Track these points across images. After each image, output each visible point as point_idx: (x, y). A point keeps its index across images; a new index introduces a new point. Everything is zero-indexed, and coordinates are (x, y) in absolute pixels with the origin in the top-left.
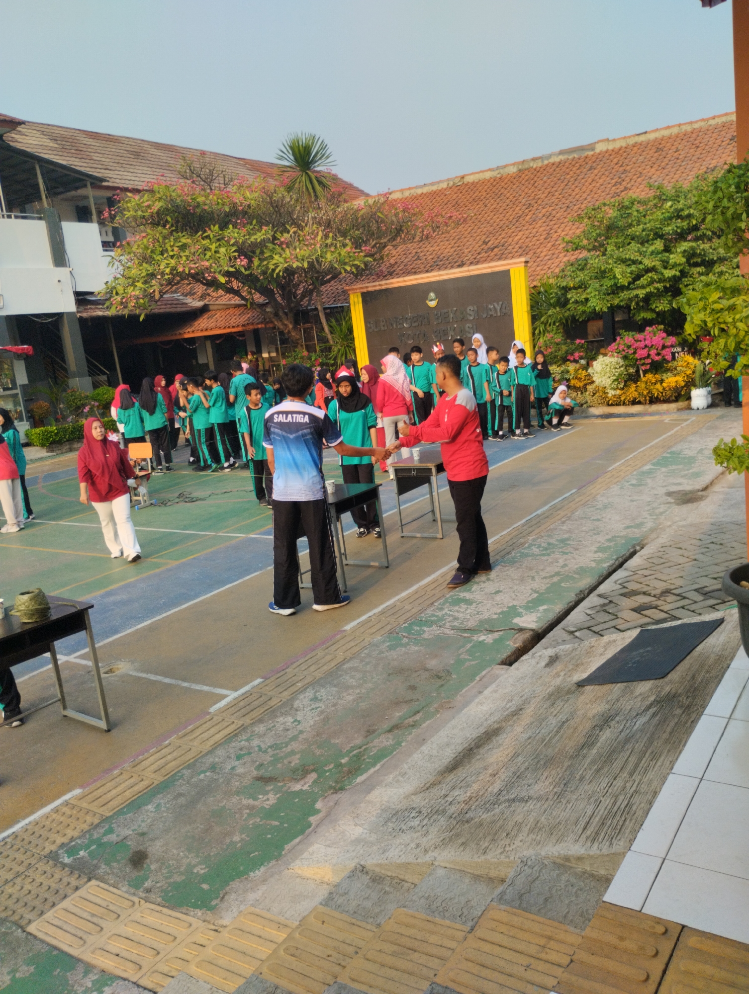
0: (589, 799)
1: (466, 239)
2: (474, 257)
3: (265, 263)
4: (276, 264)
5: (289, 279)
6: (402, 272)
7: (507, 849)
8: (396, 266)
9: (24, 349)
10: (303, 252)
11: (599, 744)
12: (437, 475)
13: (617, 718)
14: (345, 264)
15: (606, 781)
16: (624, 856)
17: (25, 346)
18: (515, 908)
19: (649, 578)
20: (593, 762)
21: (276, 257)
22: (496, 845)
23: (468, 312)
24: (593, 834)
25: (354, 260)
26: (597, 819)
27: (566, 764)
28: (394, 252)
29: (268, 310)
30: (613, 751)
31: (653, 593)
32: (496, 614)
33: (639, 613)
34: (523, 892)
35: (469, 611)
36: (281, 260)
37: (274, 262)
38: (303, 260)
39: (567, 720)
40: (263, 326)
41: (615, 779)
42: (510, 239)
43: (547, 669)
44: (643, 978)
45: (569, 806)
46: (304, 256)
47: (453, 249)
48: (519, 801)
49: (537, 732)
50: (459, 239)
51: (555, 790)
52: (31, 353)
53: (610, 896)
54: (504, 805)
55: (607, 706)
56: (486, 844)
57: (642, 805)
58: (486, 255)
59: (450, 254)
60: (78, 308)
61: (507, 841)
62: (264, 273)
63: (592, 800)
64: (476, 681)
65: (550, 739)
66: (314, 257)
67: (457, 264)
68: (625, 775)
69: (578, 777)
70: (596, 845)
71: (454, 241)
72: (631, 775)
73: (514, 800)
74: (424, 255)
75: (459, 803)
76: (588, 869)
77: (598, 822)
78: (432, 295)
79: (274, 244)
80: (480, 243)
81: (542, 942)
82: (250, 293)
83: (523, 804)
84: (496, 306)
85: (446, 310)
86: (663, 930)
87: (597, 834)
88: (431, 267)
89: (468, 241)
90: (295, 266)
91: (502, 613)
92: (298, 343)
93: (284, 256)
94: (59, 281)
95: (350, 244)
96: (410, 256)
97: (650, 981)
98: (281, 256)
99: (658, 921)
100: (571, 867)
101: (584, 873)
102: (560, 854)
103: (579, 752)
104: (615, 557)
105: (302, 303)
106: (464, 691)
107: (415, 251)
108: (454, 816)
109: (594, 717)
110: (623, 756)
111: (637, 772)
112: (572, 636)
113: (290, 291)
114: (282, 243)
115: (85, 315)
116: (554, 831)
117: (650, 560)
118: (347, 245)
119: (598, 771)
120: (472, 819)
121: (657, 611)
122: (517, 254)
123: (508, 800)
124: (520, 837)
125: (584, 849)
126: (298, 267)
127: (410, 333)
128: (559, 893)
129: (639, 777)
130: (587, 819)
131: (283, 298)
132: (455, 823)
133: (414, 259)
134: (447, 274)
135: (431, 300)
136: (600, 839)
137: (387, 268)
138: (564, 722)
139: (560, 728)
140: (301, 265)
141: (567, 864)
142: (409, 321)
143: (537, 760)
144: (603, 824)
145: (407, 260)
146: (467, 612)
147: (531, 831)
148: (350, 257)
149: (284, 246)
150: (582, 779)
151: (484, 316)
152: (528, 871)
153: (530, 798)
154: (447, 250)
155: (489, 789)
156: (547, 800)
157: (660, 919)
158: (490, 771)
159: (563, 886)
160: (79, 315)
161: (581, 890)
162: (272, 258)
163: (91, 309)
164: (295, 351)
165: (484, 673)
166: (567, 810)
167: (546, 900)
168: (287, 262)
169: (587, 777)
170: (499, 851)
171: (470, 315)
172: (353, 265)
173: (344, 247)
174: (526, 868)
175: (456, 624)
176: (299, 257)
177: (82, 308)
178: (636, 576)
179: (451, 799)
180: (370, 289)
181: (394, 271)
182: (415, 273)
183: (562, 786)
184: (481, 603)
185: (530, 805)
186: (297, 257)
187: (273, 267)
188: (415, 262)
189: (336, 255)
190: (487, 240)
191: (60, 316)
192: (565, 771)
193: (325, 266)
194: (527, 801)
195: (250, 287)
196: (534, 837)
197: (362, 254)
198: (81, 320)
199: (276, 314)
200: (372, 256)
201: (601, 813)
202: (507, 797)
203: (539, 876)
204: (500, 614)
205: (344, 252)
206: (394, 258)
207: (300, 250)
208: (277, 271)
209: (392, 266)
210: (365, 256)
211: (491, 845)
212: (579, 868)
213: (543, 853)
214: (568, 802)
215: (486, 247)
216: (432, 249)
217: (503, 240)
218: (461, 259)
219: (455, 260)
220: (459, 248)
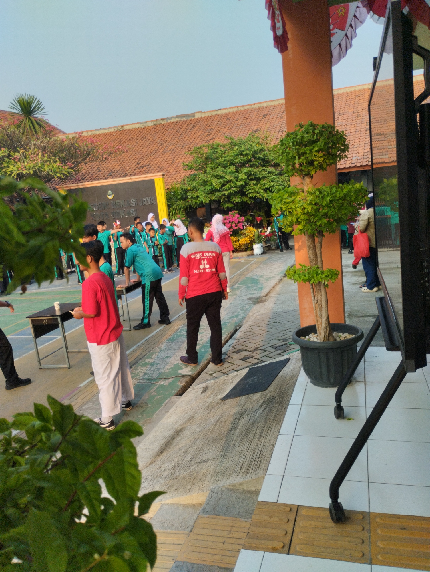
0: (240, 454)
1: (127, 161)
2: (132, 171)
3: (4, 170)
4: (12, 171)
6: (90, 178)
7: (201, 487)
8: (86, 175)
10: (29, 165)
11: (239, 427)
12: (126, 294)
13: (246, 413)
14: (57, 172)
15: (247, 444)
16: (264, 478)
18: (212, 515)
19: (246, 342)
20: (238, 436)
21: (12, 167)
22: (195, 486)
23: (132, 202)
24: (246, 470)
25: (62, 171)
26: (246, 463)
27: (224, 440)
28: (85, 167)
30: (248, 429)
31: (250, 350)
32: (168, 369)
33: (245, 361)
34: (214, 506)
35: (152, 369)
36: (15, 169)
37: (10, 169)
38: (29, 169)
39: (220, 418)
41: (251, 442)
42: (152, 162)
43: (203, 394)
44: (284, 533)
45: (230, 459)
46: (30, 167)
47: (120, 167)
48: (202, 462)
49: (205, 426)
50: (123, 161)
51: (221, 453)
53: (261, 498)
54: (195, 466)
55: (240, 408)
56: (189, 487)
57: (268, 452)
58: (139, 170)
59: (118, 169)
61: (201, 483)
63: (242, 454)
64: (163, 406)
65: (213, 429)
66: (36, 168)
67: (123, 175)
68: (256, 439)
69: (232, 445)
70: (248, 475)
71: (120, 162)
72: (259, 439)
73: (200, 463)
74: (103, 169)
75: (169, 470)
76: (246, 488)
77: (247, 464)
78: (110, 192)
79: (10, 159)
80: (135, 164)
81: (229, 529)
83: (205, 464)
84: (148, 199)
85: (118, 201)
86: (289, 509)
87: (248, 470)
88: (107, 176)
90: (24, 172)
91: (171, 368)
93: (17, 166)
95: (58, 161)
96: (94, 169)
97: (288, 534)
98: (15, 166)
99: (286, 505)
100: (237, 489)
101: (244, 491)
102: (230, 484)
103: (230, 432)
104: (227, 333)
106: (157, 412)
107: (97, 166)
108: (167, 477)
109: (234, 414)
110: (253, 431)
111: (262, 437)
112: (211, 376)
114: (15, 158)
116: (224, 473)
117: (245, 334)
118: (56, 161)
119: (242, 440)
120: (178, 476)
121: (254, 359)
122: (157, 171)
123: (196, 463)
124: (207, 479)
125: (243, 479)
126: (26, 174)
127: (98, 213)
128: (233, 503)
129: (264, 439)
130: (241, 464)
132: (169, 480)
133: (97, 171)
134: (118, 181)
135: (109, 195)
136: (250, 472)
137: (81, 176)
138: (218, 420)
139: (217, 422)
140: (29, 172)
141: (235, 488)
142: (97, 207)
143: (207, 441)
144: (250, 465)
145: (93, 171)
146: (152, 370)
147: (213, 476)
148: (59, 169)
149: (17, 160)
150: (234, 445)
151: (141, 205)
152: (215, 495)
153: (208, 460)
154: (116, 167)
155: (185, 460)
156: (218, 459)
157: (287, 504)
158: (183, 450)
159: (234, 499)
161: (244, 500)
162: (9, 167)
165: (166, 401)
166: (230, 462)
167: (227, 508)
168: (19, 170)
169: (237, 444)
170: (197, 489)
171: (133, 204)
172: (62, 173)
173: (55, 163)
174: (214, 494)
175: (146, 376)
176: (27, 167)
178: (240, 342)
179: (164, 469)
180: (72, 188)
181: (85, 178)
182: (98, 179)
183: (224, 451)
184: (158, 364)
185: (209, 463)
186: (26, 167)
187: (9, 173)
188: (98, 173)
189: (51, 167)
190: (139, 162)
192: (225, 443)
193: (44, 173)
194: (207, 462)
196: (215, 478)
197: (67, 167)
200: (72, 168)
201: (248, 460)
202: (195, 462)
203: (222, 497)
204: (170, 369)
205: (55, 165)
206: (85, 170)
207: (28, 163)
208: (13, 175)
209: (84, 175)
210: (69, 169)
211: (192, 487)
212: (241, 488)
213: (221, 485)
214: (229, 458)
215: (139, 166)
216: (107, 166)
217: (149, 163)
218: (125, 172)
219: (121, 173)
220: (123, 166)
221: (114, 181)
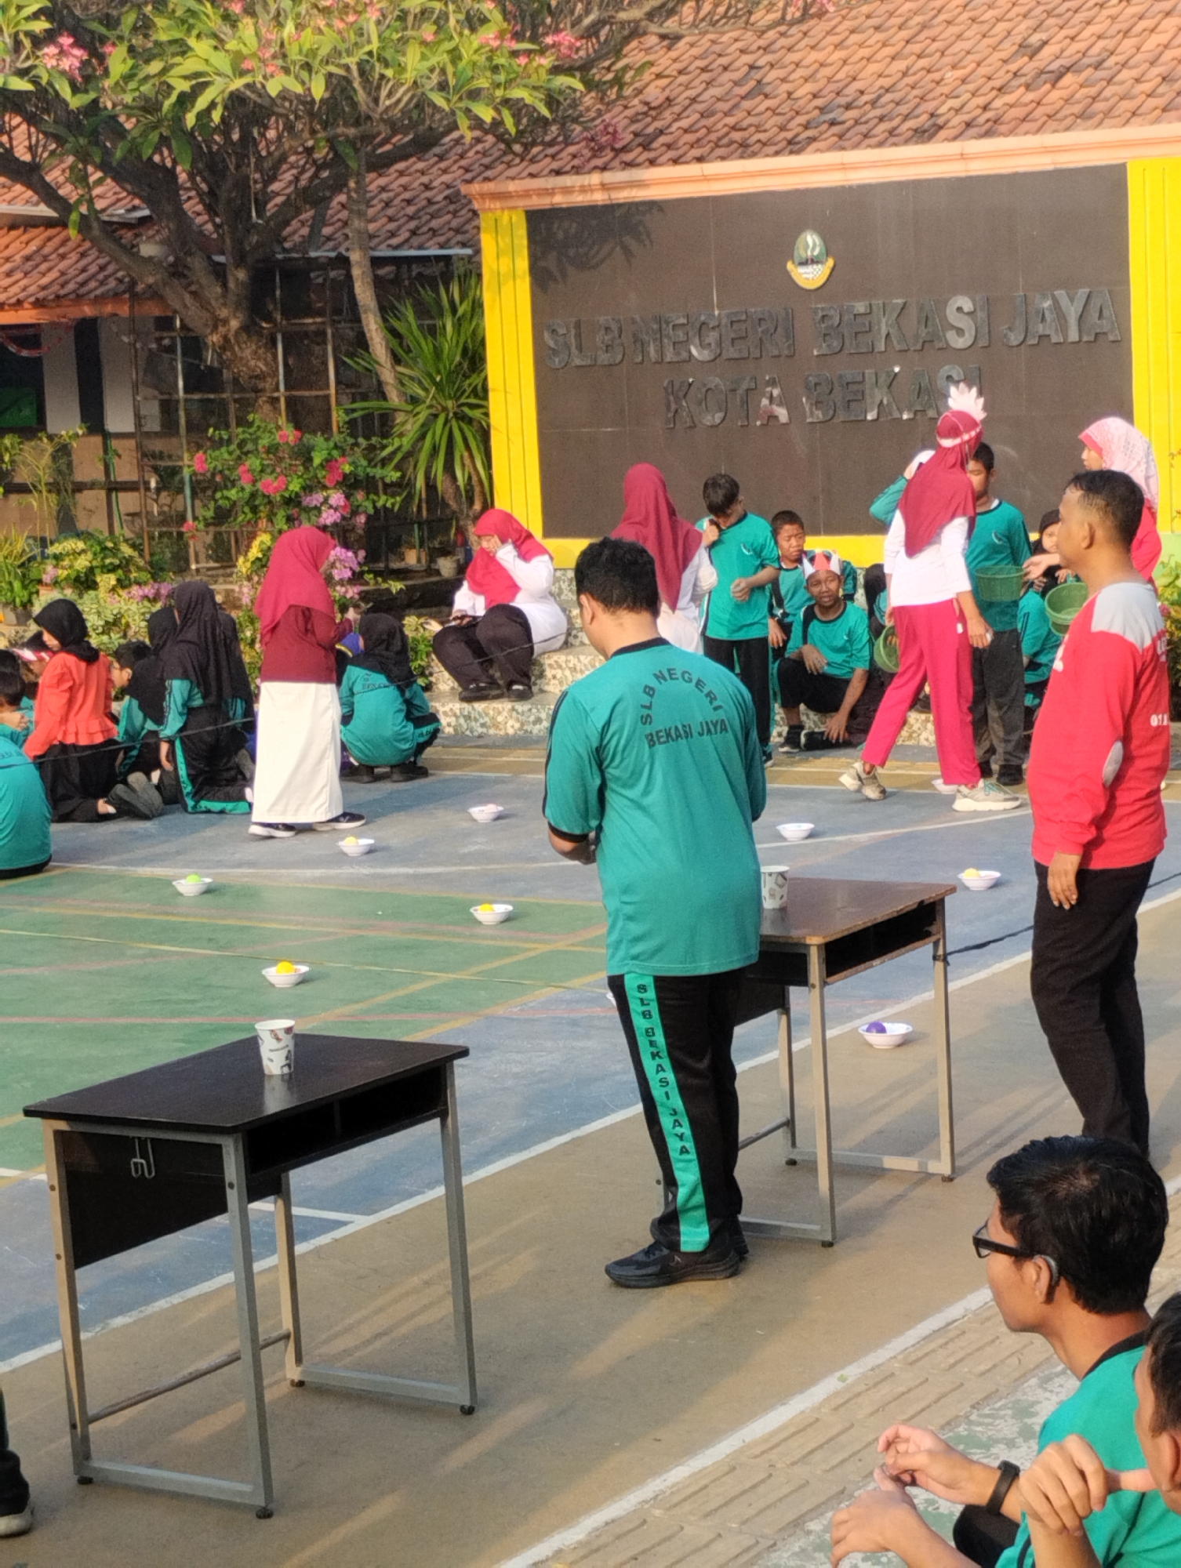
1: (953, 30)
2: (981, 101)
3: (155, 67)
4: (197, 75)
5: (246, 137)
6: (690, 138)
8: (668, 115)
10: (308, 38)
14: (474, 95)
21: (202, 47)
23: (952, 316)
25: (508, 84)
28: (664, 60)
29: (148, 250)
36: (221, 61)
37: (189, 65)
38: (307, 67)
40: (124, 311)
42: (1128, 44)
46: (313, 52)
47: (901, 65)
50: (924, 26)
58: (1030, 96)
59: (886, 82)
62: (149, 106)
66: (352, 61)
67: (911, 124)
71: (904, 34)
74: (784, 80)
78: (811, 242)
80: (1008, 48)
82: (81, 179)
84: (1064, 301)
85: (860, 307)
88: (806, 127)
89: (959, 36)
90: (273, 89)
92: (257, 391)
93: (232, 45)
95: (497, 16)
96: (727, 76)
98: (219, 43)
105: (285, 233)
107: (747, 59)
113: (243, 184)
118: (484, 20)
122: (1152, 102)
126: (284, 95)
127: (715, 381)
131: (211, 210)
133: (743, 91)
134: (874, 165)
135: (805, 263)
137: (633, 120)
140: (299, 89)
142: (712, 337)
145: (715, 91)
148: (495, 69)
151: (1015, 338)
154: (873, 68)
162: (184, 50)
164: (242, 422)
168: (243, 73)
171: (960, 332)
172: (506, 102)
173: (473, 30)
176: (294, 55)
180: (559, 200)
181: (661, 132)
182: (745, 150)
186: (285, 56)
187: (184, 86)
188: (746, 104)
189: (441, 58)
190: (1035, 39)
193: (393, 99)
195: (84, 157)
197: (546, 62)
199: (177, 272)
200: (583, 69)
205: (472, 45)
206: (663, 82)
207: (299, 27)
208: (202, 103)
209: (652, 110)
210: (555, 70)
215: (1030, 67)
216: (814, 56)
217: (1101, 44)
218: (930, 106)
219: (903, 109)
220: (923, 63)
221: (843, 167)
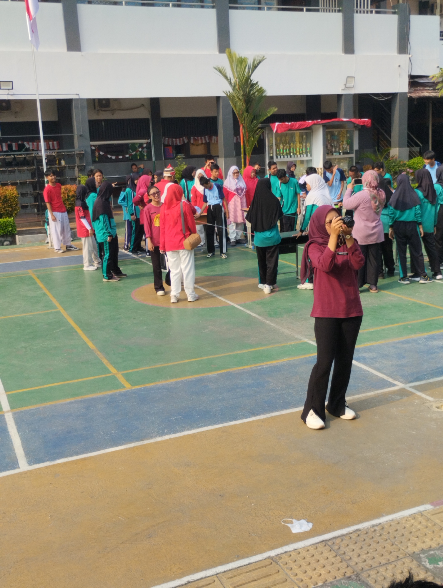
9: (364, 122)
17: (366, 120)
52: (369, 125)
60: (410, 89)
94: (399, 66)
115: (414, 95)
160: (409, 95)
163: (420, 90)
177: (413, 89)
191: (393, 96)
198: (411, 99)
